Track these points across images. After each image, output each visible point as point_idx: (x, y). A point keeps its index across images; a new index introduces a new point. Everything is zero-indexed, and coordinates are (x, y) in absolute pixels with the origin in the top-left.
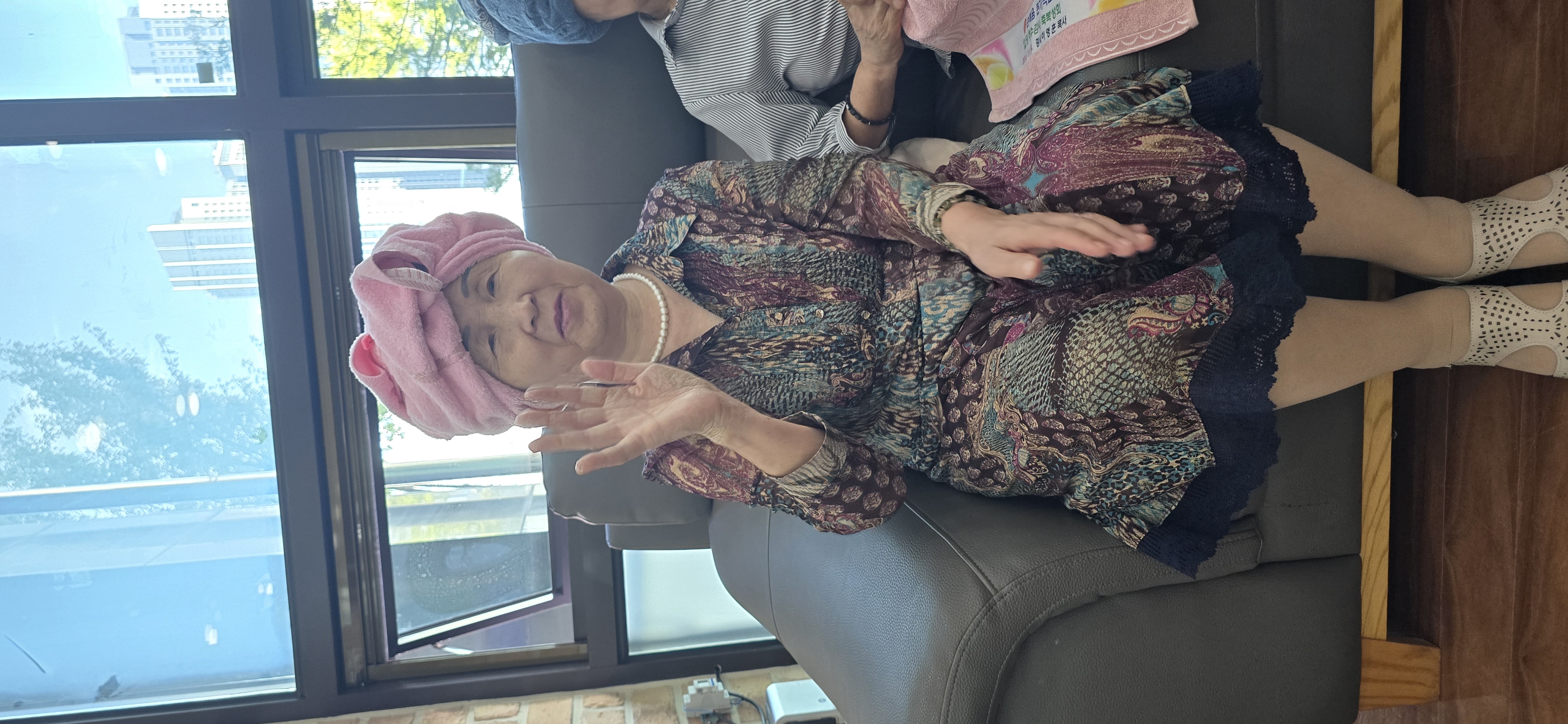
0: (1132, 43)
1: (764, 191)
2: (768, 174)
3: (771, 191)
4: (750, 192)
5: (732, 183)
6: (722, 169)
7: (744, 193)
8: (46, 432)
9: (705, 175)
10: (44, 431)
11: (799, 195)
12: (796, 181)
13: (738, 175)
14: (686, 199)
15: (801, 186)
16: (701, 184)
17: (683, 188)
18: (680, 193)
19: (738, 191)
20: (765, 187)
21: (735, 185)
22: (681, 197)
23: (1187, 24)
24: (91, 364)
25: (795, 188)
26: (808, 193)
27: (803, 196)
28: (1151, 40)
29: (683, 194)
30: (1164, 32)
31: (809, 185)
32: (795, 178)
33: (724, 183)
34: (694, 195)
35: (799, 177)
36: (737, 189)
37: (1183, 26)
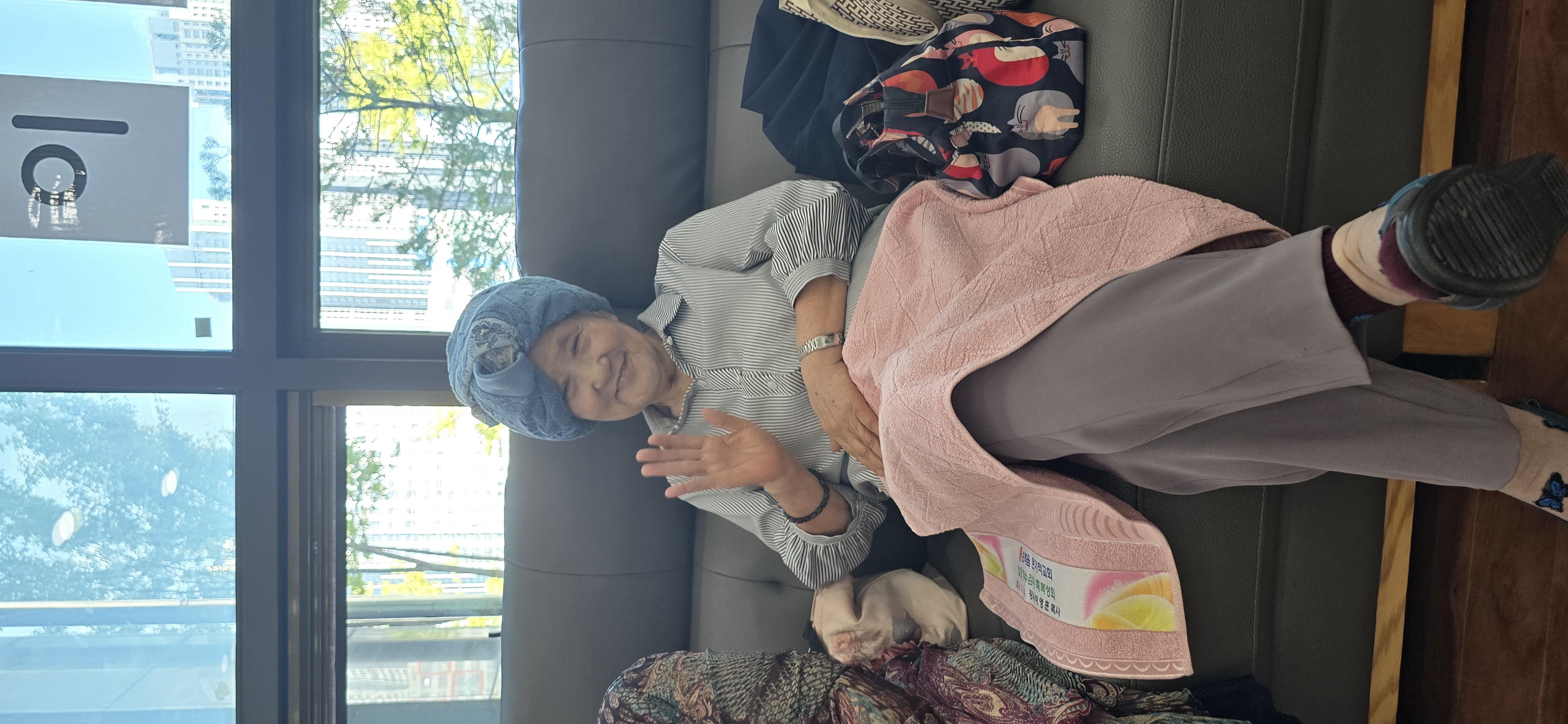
0: (1125, 669)
1: (733, 705)
2: (736, 684)
3: (741, 706)
4: (718, 706)
5: (697, 692)
6: (685, 672)
7: (710, 707)
8: (29, 476)
9: (666, 682)
10: (26, 476)
11: (775, 712)
12: (771, 695)
13: (703, 683)
14: (644, 714)
15: (776, 701)
16: (662, 696)
17: (641, 701)
18: (637, 707)
19: (704, 703)
20: (733, 701)
21: (699, 696)
22: (638, 712)
23: (1182, 672)
24: (80, 410)
25: (770, 704)
26: (785, 710)
27: (780, 713)
28: (1145, 673)
29: (640, 709)
30: (1159, 670)
31: (784, 700)
32: (768, 692)
33: (688, 692)
34: (652, 711)
35: (772, 691)
36: (703, 701)
37: (1178, 672)
